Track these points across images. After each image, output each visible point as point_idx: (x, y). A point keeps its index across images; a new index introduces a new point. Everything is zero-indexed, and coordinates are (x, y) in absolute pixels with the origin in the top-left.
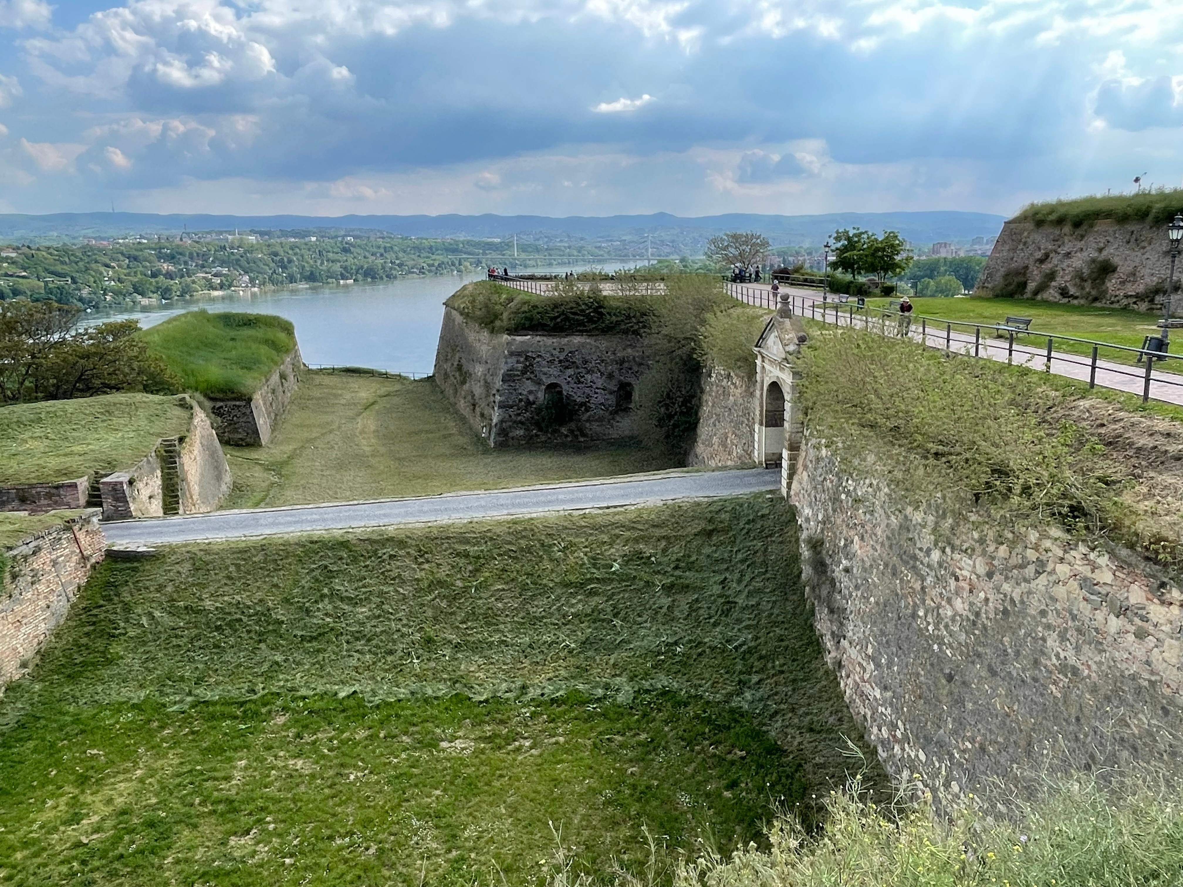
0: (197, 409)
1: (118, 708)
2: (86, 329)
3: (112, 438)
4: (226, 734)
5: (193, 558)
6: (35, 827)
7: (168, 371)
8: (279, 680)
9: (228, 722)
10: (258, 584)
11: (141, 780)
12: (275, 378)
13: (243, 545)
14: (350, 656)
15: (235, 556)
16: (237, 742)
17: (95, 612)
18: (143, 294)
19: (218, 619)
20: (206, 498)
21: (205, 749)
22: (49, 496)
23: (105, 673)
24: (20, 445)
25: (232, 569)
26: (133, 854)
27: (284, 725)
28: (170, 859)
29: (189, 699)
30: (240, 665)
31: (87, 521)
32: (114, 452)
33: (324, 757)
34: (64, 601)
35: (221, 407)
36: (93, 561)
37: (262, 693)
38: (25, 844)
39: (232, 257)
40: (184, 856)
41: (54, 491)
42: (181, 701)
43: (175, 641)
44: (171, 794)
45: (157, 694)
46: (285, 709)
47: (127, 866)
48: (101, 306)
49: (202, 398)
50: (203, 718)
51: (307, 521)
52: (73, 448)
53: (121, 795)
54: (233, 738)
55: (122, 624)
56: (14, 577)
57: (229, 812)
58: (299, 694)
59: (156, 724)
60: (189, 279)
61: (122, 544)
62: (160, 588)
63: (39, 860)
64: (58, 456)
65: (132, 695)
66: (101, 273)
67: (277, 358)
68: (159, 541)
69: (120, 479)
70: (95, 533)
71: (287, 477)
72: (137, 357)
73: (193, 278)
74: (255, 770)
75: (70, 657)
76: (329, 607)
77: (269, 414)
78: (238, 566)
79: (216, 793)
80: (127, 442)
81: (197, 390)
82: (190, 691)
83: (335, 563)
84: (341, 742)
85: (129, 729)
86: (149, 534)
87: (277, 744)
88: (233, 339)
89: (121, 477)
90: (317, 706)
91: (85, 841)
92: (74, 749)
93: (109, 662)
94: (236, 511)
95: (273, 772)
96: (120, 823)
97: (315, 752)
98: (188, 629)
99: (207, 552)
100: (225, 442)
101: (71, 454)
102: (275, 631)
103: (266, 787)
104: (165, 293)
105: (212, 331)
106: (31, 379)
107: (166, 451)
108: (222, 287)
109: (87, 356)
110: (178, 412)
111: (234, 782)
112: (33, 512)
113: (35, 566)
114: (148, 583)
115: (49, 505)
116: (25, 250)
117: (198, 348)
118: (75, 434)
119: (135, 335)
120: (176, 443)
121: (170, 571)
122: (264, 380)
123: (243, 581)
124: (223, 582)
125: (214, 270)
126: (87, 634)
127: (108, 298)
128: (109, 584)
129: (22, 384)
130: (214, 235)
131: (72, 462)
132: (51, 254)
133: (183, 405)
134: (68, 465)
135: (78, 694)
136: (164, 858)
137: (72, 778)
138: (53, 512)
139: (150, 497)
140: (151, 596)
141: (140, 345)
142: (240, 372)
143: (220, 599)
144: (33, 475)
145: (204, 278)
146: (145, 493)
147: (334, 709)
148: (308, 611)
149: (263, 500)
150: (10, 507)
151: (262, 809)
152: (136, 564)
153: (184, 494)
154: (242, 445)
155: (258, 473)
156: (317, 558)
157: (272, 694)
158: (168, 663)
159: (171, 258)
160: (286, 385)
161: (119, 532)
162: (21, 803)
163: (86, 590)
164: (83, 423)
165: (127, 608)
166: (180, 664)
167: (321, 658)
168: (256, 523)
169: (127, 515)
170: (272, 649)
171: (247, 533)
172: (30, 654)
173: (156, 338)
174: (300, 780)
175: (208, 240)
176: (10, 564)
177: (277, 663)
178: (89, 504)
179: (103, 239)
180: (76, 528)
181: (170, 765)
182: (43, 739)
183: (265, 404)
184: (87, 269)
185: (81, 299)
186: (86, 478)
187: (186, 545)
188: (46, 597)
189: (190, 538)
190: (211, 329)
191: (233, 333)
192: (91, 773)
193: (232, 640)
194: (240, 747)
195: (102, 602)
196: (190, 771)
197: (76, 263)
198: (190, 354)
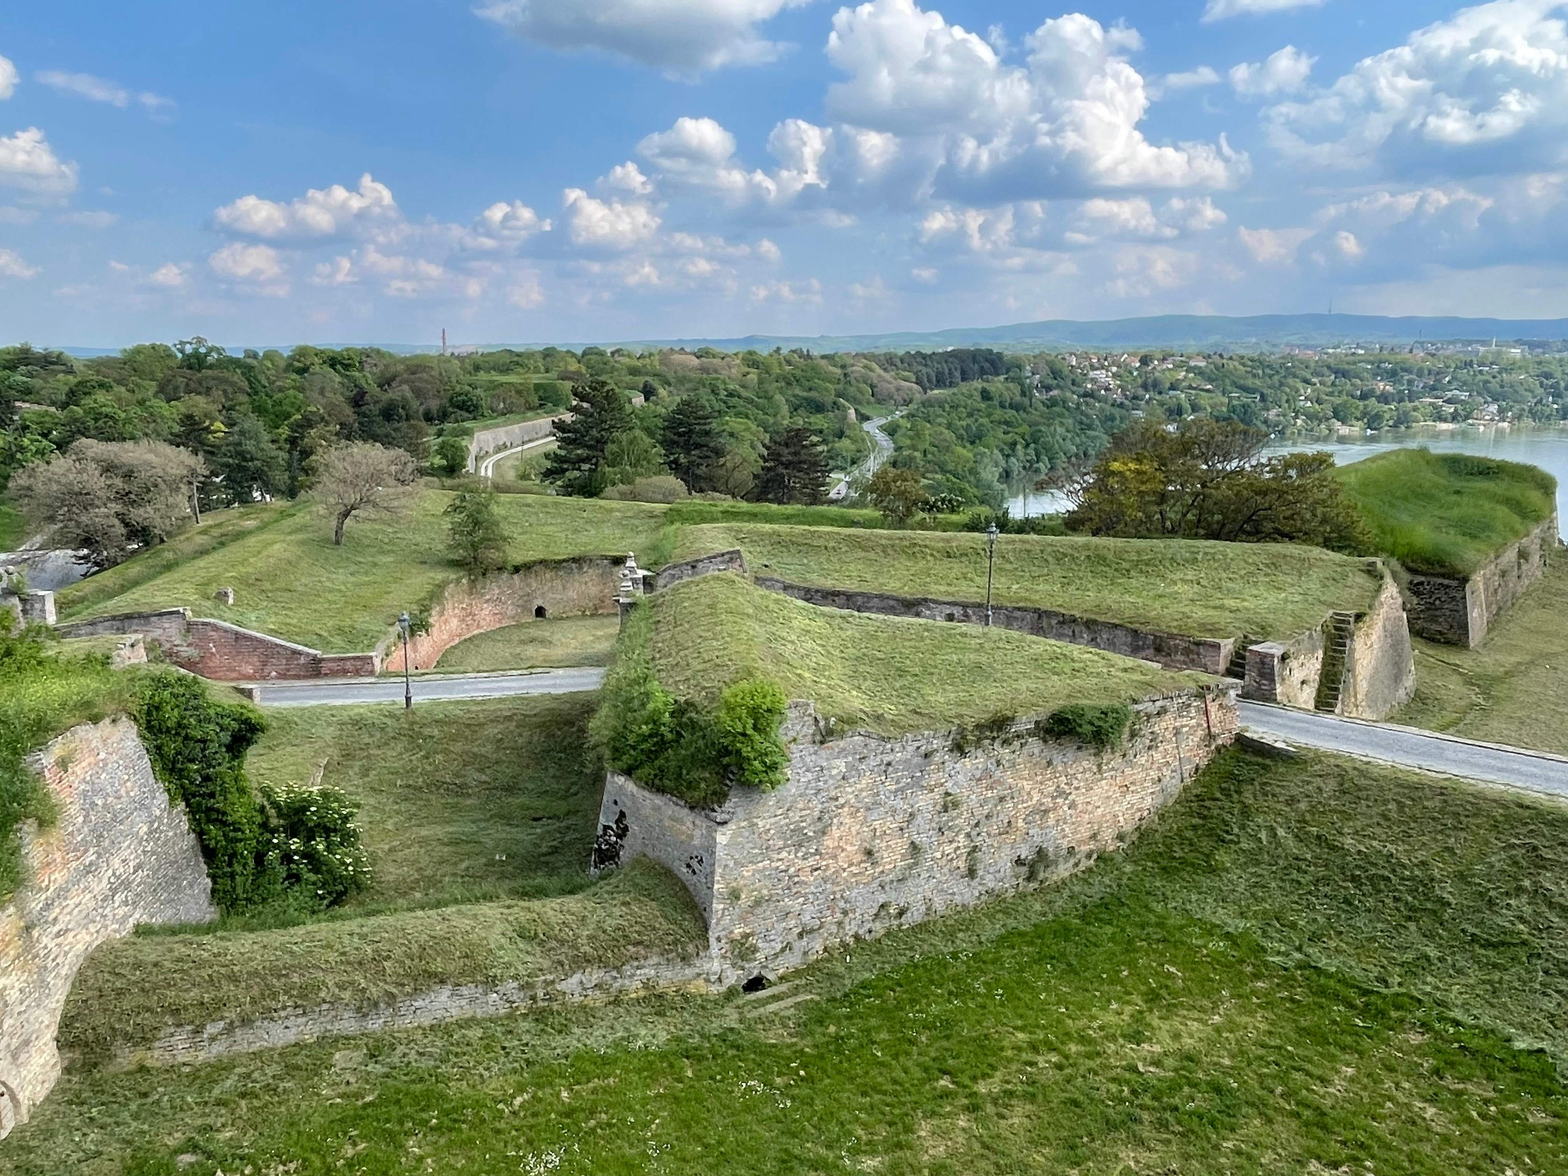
0: (1388, 580)
1: (1210, 930)
2: (1270, 459)
3: (1273, 598)
4: (1334, 1022)
5: (1341, 776)
6: (1095, 1025)
7: (1361, 524)
8: (1425, 983)
9: (1342, 1008)
10: (1424, 839)
11: (1218, 1030)
12: (1511, 555)
13: (1415, 779)
14: (1544, 994)
15: (1401, 790)
16: (1349, 1040)
17: (1207, 803)
18: (1344, 422)
19: (1358, 867)
20: (1375, 702)
21: (1304, 1029)
22: (1187, 652)
23: (1206, 882)
24: (1168, 586)
25: (1392, 806)
26: (1191, 1114)
27: (1419, 1047)
28: (1230, 1144)
29: (1297, 955)
30: (1373, 939)
31: (1223, 693)
32: (1271, 616)
33: (1469, 1120)
34: (1176, 781)
35: (1422, 583)
36: (1220, 742)
37: (1396, 989)
38: (1083, 1040)
39: (1480, 377)
40: (1249, 1150)
41: (1192, 647)
42: (1287, 954)
43: (1295, 875)
44: (1249, 1064)
45: (1259, 932)
46: (1425, 1026)
47: (1179, 1123)
48: (1288, 432)
49: (1398, 567)
50: (1310, 987)
51: (1521, 773)
52: (1226, 602)
53: (1191, 1036)
54: (1343, 1032)
55: (1236, 830)
56: (1133, 735)
57: (1317, 1125)
58: (1452, 1014)
59: (1249, 969)
60: (1410, 405)
61: (1256, 732)
62: (1291, 801)
63: (1091, 1064)
64: (1207, 607)
65: (1229, 921)
66: (1297, 391)
67: (1518, 526)
68: (1302, 740)
69: (1272, 651)
70: (1229, 709)
71: (1497, 700)
72: (1324, 501)
73: (1417, 403)
74: (1365, 1088)
75: (1169, 847)
76: (1527, 910)
77: (1488, 607)
78: (1401, 806)
79: (1304, 1092)
80: (1290, 606)
81: (1392, 554)
82: (1301, 946)
83: (1550, 847)
84: (1503, 1113)
85: (1217, 961)
86: (1293, 728)
87: (1404, 1069)
88: (1458, 492)
89: (1273, 648)
90: (1476, 1043)
91: (1141, 1069)
92: (1152, 957)
93: (1213, 871)
94: (1414, 730)
95: (1389, 1104)
96: (1183, 1068)
97: (1458, 1108)
98: (1315, 865)
99: (1363, 774)
100: (1416, 632)
101: (1222, 607)
102: (1434, 912)
103: (1374, 1119)
104: (1373, 421)
105: (1428, 478)
106: (1194, 511)
107: (1336, 628)
108: (1454, 418)
109: (1264, 493)
110: (1362, 579)
111: (1331, 1090)
112: (1166, 666)
113: (1156, 728)
114: (1278, 790)
115: (1185, 663)
116: (1216, 359)
117: (1405, 499)
118: (1230, 585)
119: (1329, 473)
120: (1352, 620)
121: (1308, 783)
122: (1492, 556)
123: (1403, 828)
124: (1375, 820)
125: (1449, 394)
126: (1195, 828)
127: (1299, 422)
128: (1231, 776)
129: (1184, 515)
130: (1459, 345)
131: (1222, 618)
132: (1244, 365)
133: (1371, 572)
134: (1216, 620)
135: (1169, 893)
136: (1224, 1139)
137: (1143, 988)
138: (1187, 672)
139: (1303, 682)
140: (1279, 806)
141: (1333, 486)
142: (1460, 539)
143: (1367, 840)
144: (1175, 624)
145: (1431, 404)
146: (1298, 675)
147: (1501, 1060)
148: (1491, 903)
149: (1454, 723)
150: (1144, 654)
151: (1362, 1146)
152: (1268, 762)
153: (1346, 689)
154: (1439, 641)
155: (1454, 684)
156: (1524, 830)
157: (1412, 997)
158: (1280, 900)
159: (1392, 375)
160: (1524, 567)
161: (1257, 716)
162: (1087, 990)
163: (1204, 774)
164: (1243, 572)
165: (1246, 812)
166: (1295, 906)
167: (1497, 978)
168: (1440, 755)
169: (1269, 697)
170: (1425, 936)
171: (1424, 765)
172: (1128, 828)
173: (1352, 479)
174: (1424, 1134)
175: (1448, 352)
176: (1132, 718)
177: (1427, 958)
178: (1229, 673)
179: (1308, 347)
180: (1209, 697)
181: (1255, 1028)
182: (1123, 930)
183: (1486, 590)
184: (1281, 384)
185: (1265, 422)
186: (1232, 640)
187: (1337, 757)
188: (1159, 769)
189: (1344, 748)
190: (1430, 475)
191: (1458, 484)
192: (1163, 992)
193: (1370, 902)
194: (1351, 1048)
195: (1218, 795)
196: (1279, 1048)
197: (1270, 377)
198: (1392, 505)
